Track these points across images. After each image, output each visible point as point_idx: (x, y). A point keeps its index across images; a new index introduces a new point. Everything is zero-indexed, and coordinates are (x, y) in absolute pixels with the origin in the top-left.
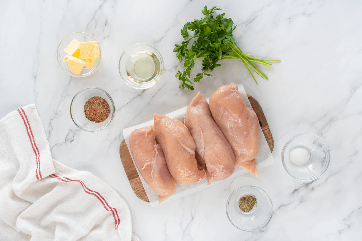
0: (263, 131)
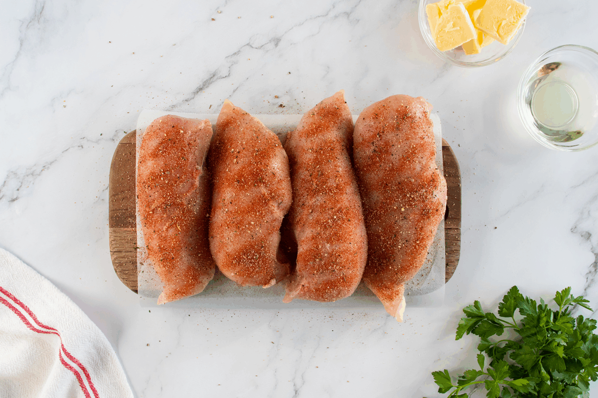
0: (446, 229)
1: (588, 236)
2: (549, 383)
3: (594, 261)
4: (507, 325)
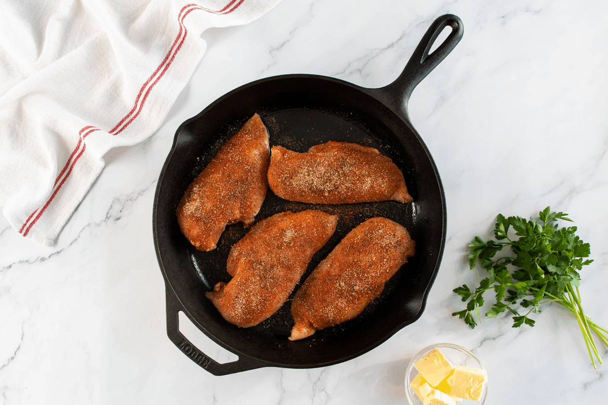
2: (543, 276)
4: (505, 244)
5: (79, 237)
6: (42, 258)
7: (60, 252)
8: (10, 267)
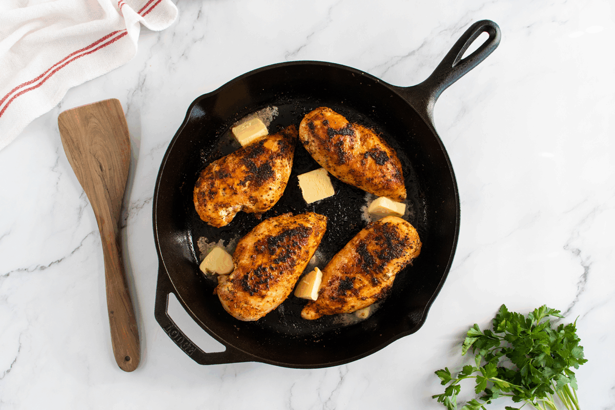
1: (578, 252)
3: (583, 273)
4: (501, 338)
5: (81, 245)
6: (42, 267)
7: (61, 260)
8: (8, 275)
